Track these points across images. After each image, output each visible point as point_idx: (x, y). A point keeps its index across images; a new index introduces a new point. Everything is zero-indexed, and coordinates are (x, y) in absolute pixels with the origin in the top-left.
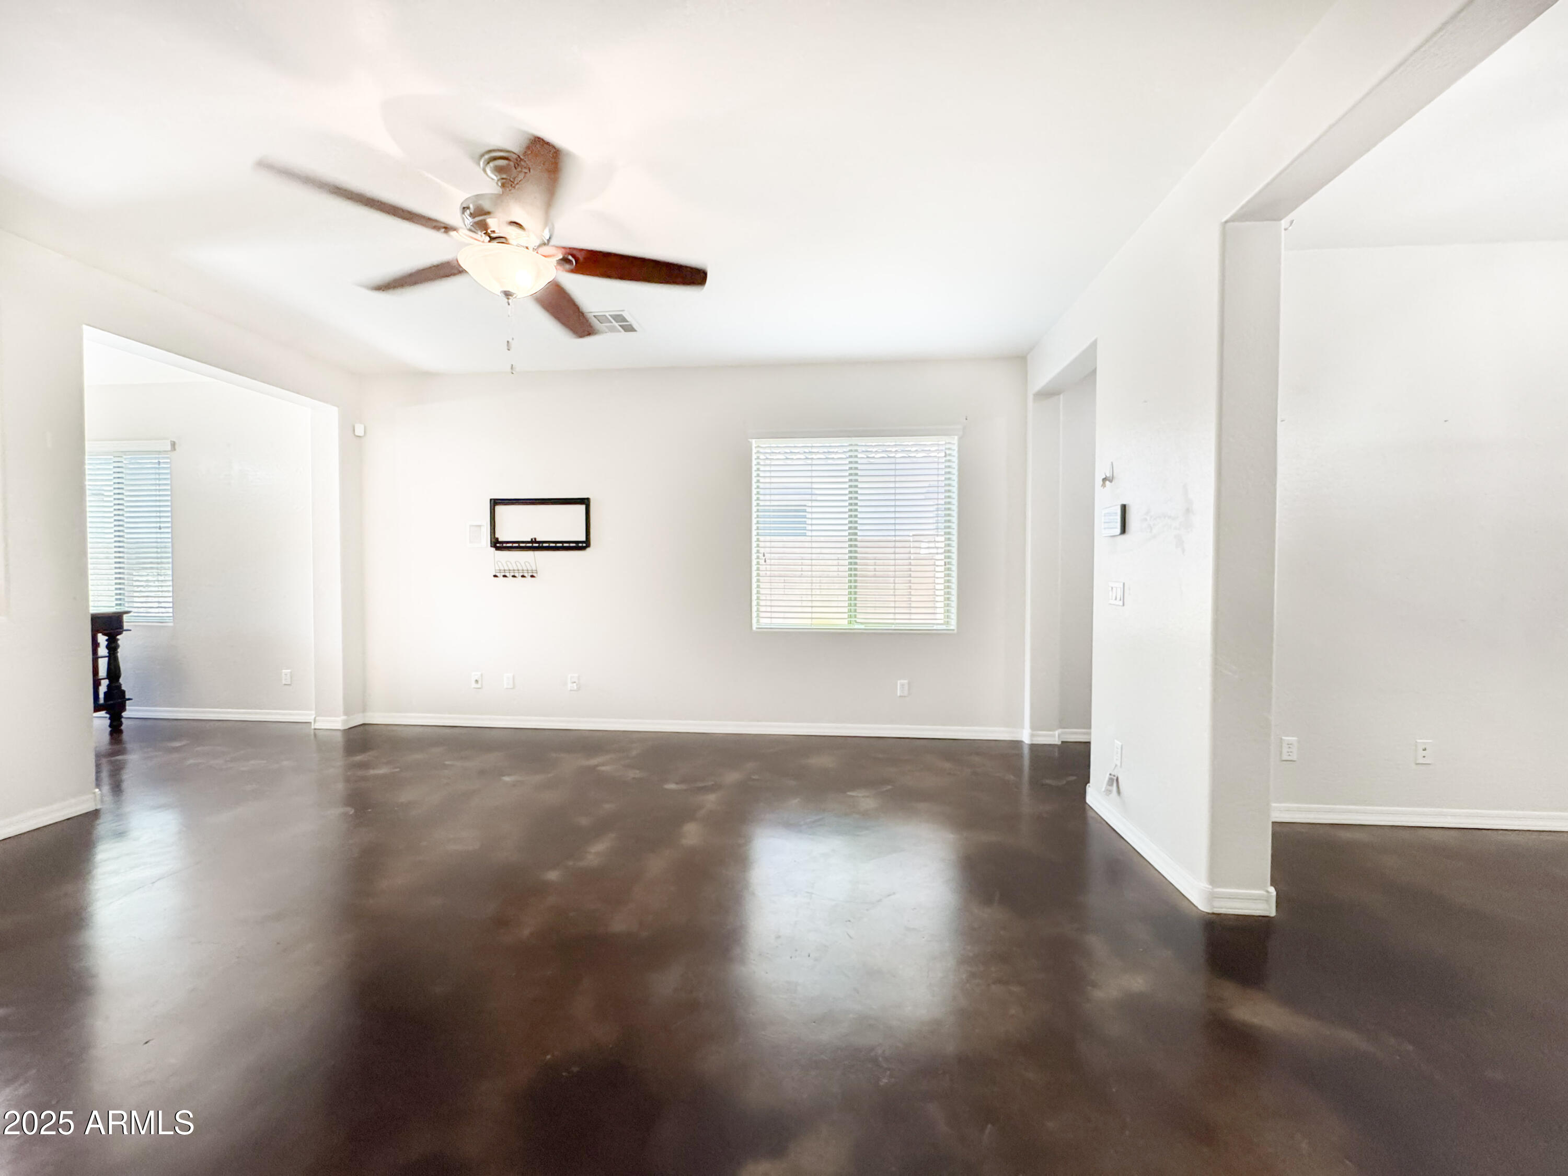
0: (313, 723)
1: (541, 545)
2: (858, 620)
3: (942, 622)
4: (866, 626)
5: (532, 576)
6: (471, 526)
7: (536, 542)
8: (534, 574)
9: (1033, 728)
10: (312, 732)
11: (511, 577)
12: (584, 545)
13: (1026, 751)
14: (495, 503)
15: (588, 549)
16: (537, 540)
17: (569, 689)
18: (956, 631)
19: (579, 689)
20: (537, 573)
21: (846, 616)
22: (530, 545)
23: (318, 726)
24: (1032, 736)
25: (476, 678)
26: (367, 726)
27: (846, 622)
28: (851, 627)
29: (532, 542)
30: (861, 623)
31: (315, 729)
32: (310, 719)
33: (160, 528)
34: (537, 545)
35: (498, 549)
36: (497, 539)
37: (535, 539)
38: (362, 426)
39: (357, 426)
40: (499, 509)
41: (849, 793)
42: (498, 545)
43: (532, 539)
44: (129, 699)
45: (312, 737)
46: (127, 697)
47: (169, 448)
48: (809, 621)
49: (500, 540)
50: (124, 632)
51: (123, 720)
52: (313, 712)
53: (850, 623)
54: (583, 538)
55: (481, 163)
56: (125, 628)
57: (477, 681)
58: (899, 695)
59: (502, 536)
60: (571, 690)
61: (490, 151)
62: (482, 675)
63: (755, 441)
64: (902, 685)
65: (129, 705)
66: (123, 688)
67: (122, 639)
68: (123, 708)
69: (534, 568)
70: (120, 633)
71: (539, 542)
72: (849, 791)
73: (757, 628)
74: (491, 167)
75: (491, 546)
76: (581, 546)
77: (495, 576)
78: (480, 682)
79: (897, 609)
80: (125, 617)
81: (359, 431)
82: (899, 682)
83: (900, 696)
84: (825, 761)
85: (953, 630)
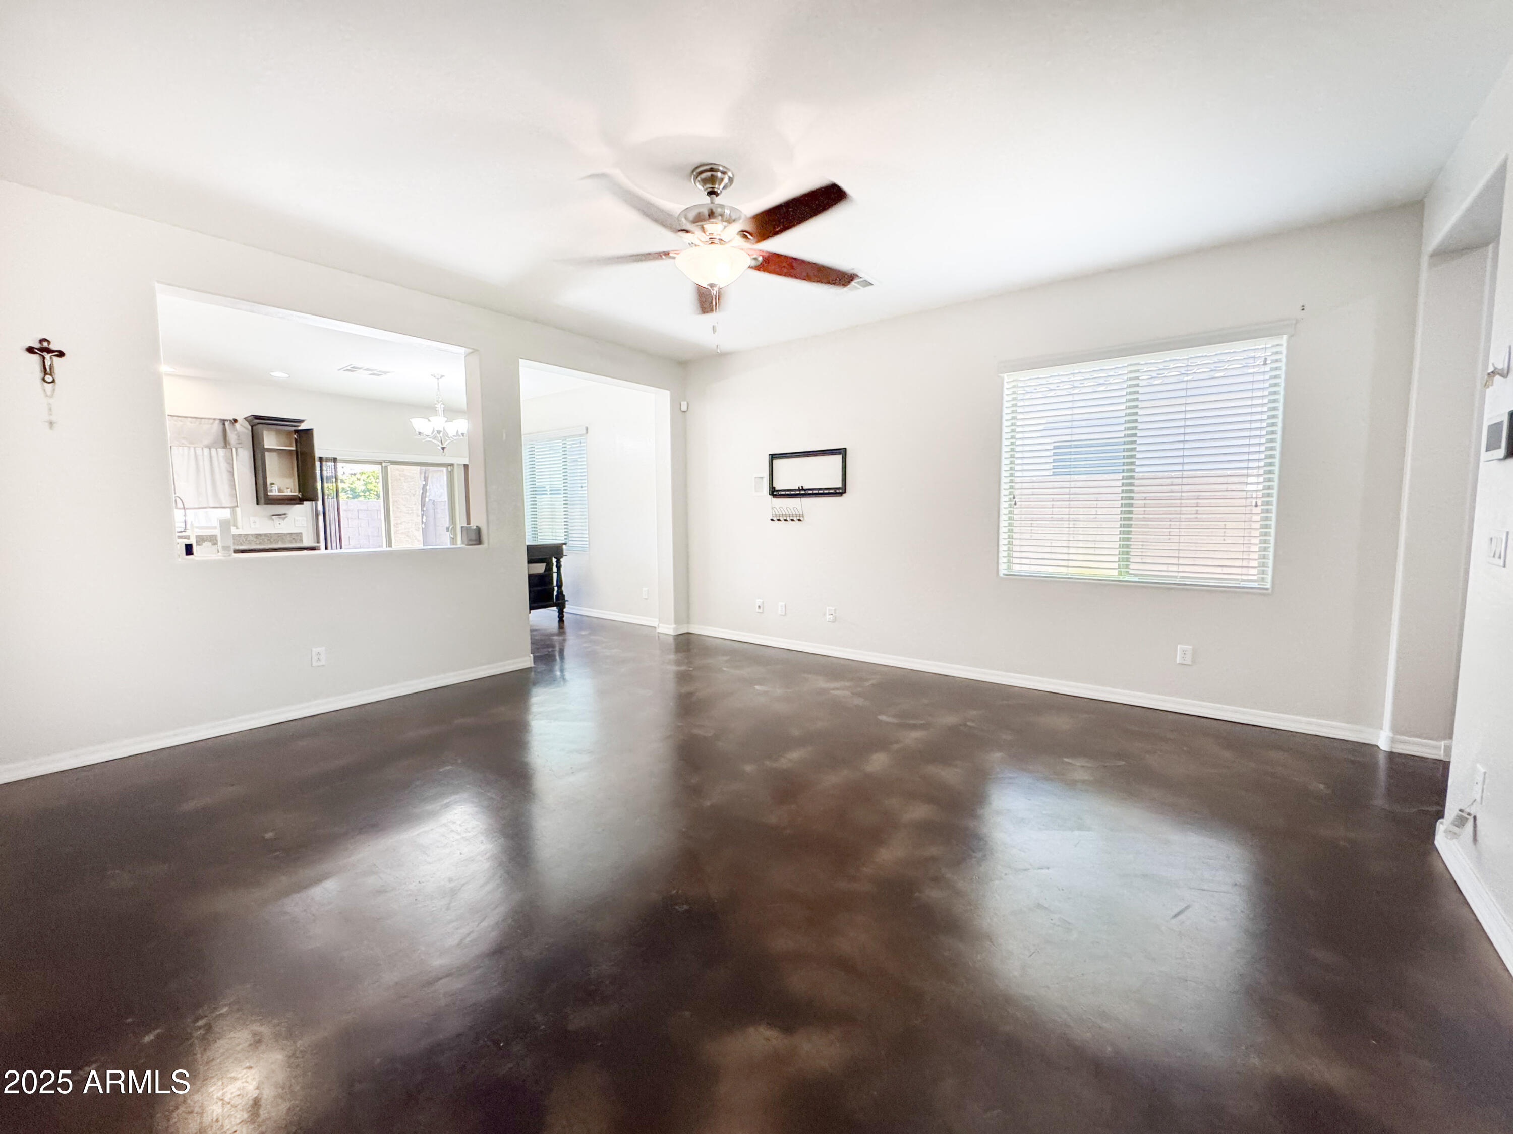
0: (657, 628)
1: (806, 492)
2: (1131, 572)
3: (1255, 578)
4: (1139, 579)
5: (799, 520)
6: (756, 478)
7: (803, 490)
8: (801, 519)
9: (1396, 729)
10: (657, 634)
11: (784, 521)
12: (841, 491)
13: (1382, 760)
14: (773, 457)
15: (844, 495)
16: (804, 488)
17: (827, 620)
18: (1270, 591)
19: (834, 621)
20: (803, 517)
21: (1116, 565)
22: (798, 493)
23: (659, 630)
24: (1393, 741)
25: (760, 604)
26: (690, 635)
27: (1115, 572)
28: (1121, 579)
29: (799, 490)
30: (1135, 575)
31: (658, 633)
32: (655, 625)
33: (582, 487)
34: (803, 492)
35: (774, 496)
36: (774, 488)
37: (802, 487)
38: (686, 403)
39: (682, 403)
40: (776, 462)
41: (1066, 760)
42: (775, 493)
43: (799, 488)
44: (567, 601)
45: (657, 637)
46: (566, 599)
47: (584, 432)
48: (1064, 570)
49: (777, 489)
50: (564, 557)
51: (564, 614)
52: (657, 620)
53: (1120, 573)
54: (839, 485)
55: (692, 180)
56: (564, 554)
57: (759, 607)
58: (1178, 662)
59: (778, 486)
60: (829, 622)
61: (697, 168)
62: (763, 602)
63: (1007, 376)
64: (1184, 652)
65: (567, 605)
66: (564, 593)
67: (563, 561)
68: (564, 607)
69: (801, 513)
70: (562, 557)
71: (805, 490)
72: (1065, 757)
73: (1004, 574)
74: (699, 181)
75: (770, 495)
76: (839, 492)
77: (772, 520)
78: (761, 608)
79: (1180, 559)
80: (564, 546)
81: (684, 408)
82: (1179, 646)
83: (1179, 664)
84: (1061, 723)
85: (1267, 589)
